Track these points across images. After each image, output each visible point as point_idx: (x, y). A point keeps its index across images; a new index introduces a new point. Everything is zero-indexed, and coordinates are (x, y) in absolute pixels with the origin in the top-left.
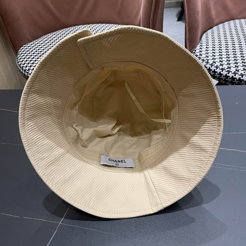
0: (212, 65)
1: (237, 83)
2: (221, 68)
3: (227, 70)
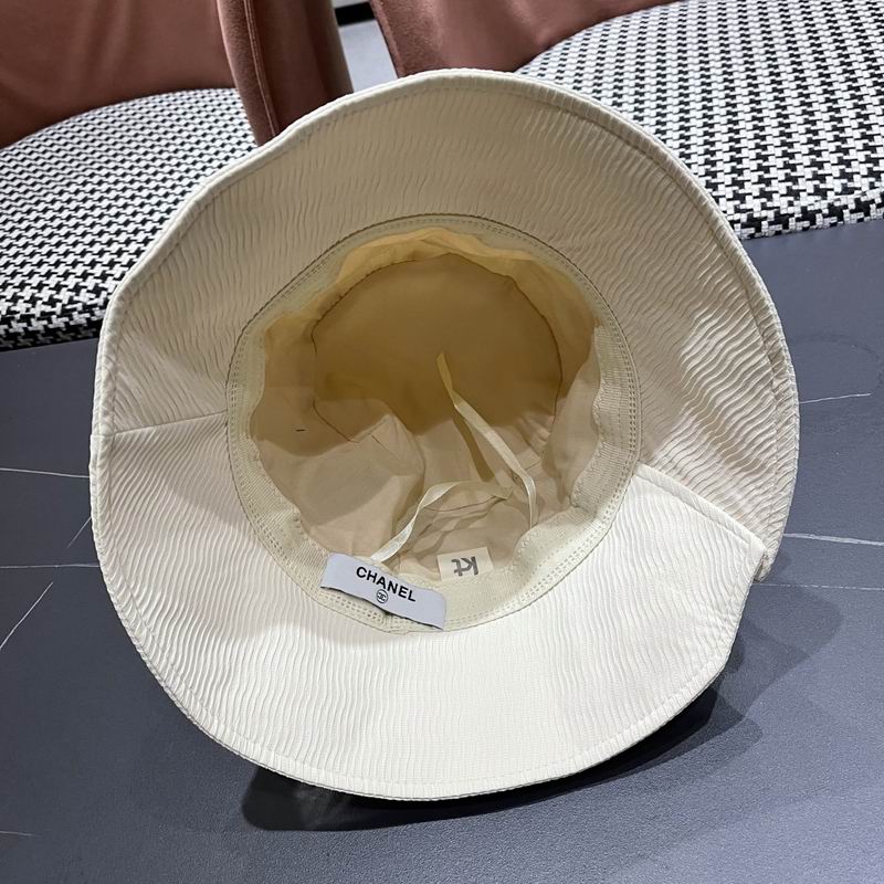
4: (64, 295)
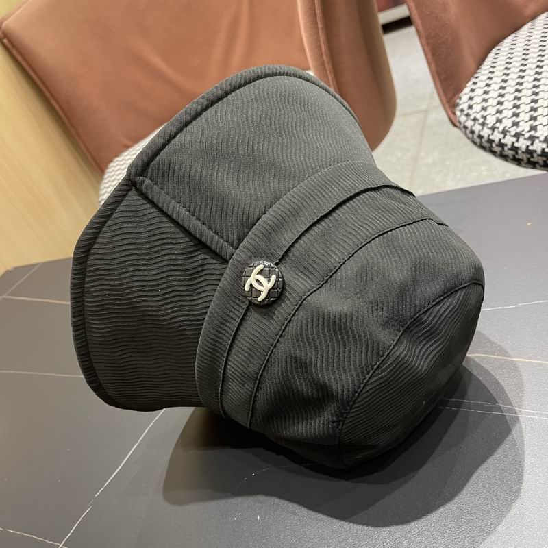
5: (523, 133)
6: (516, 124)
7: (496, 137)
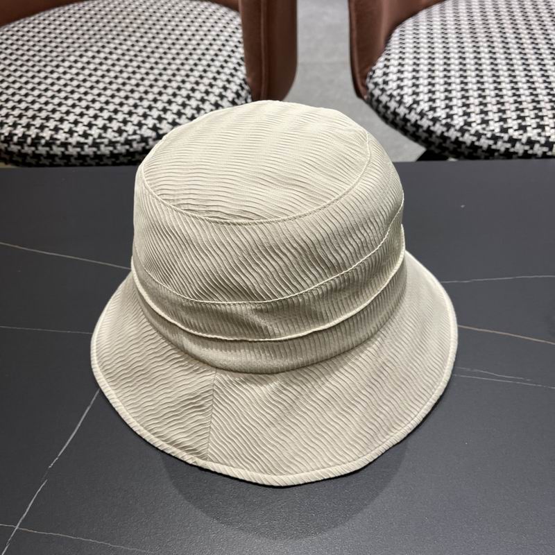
0: (410, 109)
1: (466, 153)
2: (430, 117)
3: (444, 122)
4: (95, 132)
5: (440, 119)
6: (433, 109)
7: (413, 117)
